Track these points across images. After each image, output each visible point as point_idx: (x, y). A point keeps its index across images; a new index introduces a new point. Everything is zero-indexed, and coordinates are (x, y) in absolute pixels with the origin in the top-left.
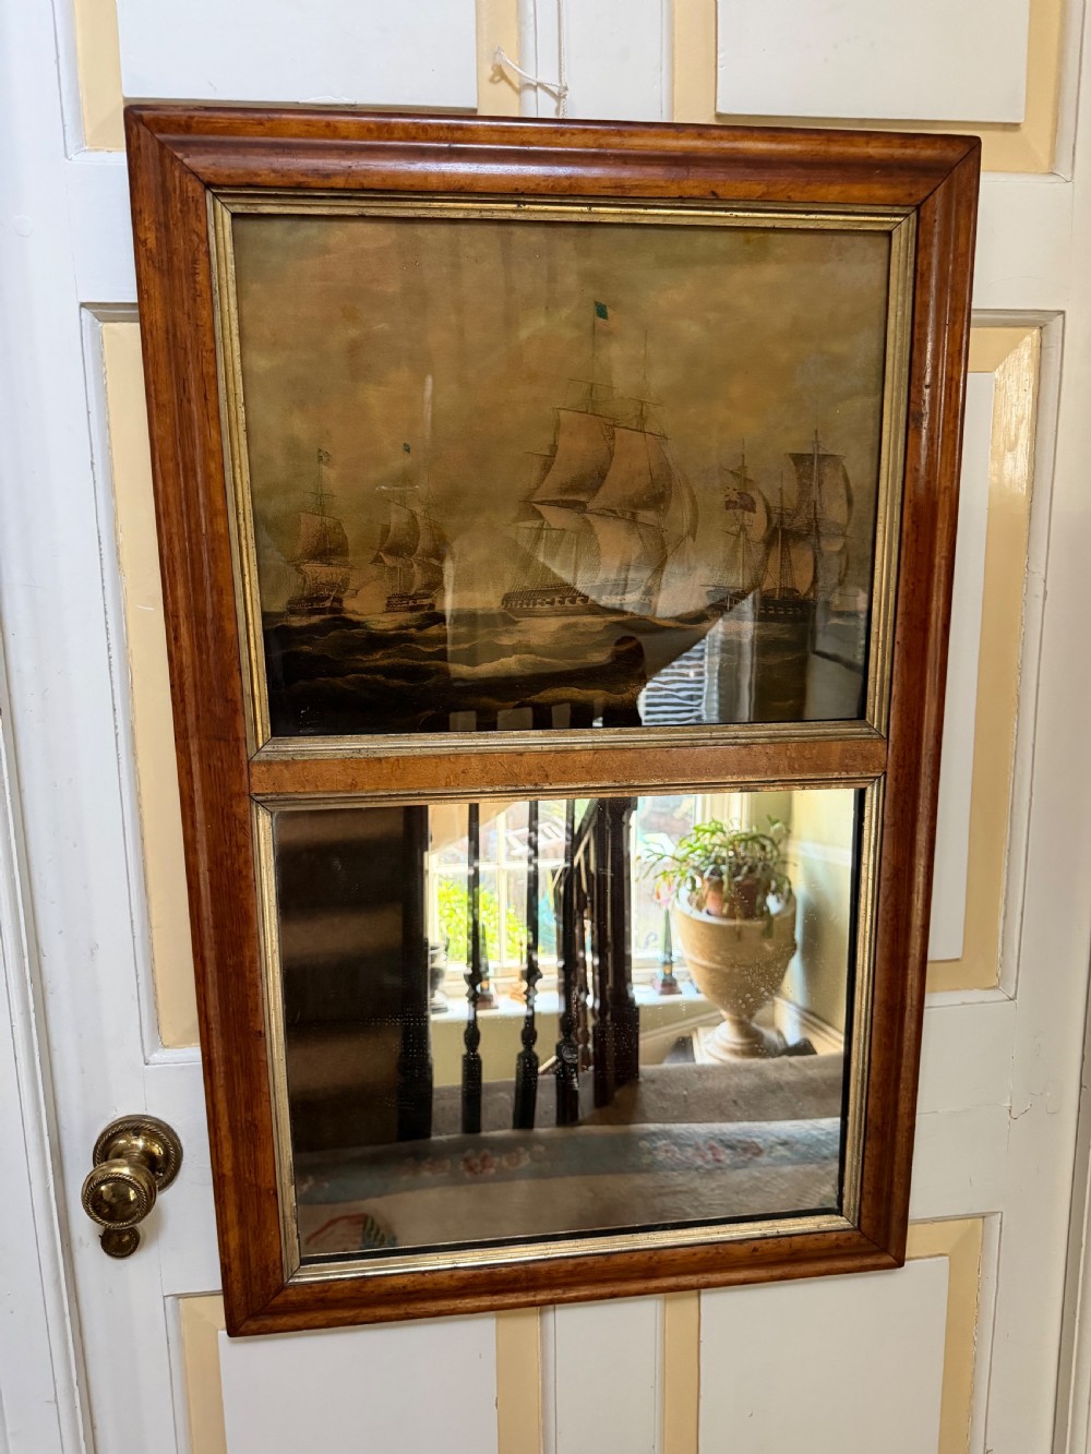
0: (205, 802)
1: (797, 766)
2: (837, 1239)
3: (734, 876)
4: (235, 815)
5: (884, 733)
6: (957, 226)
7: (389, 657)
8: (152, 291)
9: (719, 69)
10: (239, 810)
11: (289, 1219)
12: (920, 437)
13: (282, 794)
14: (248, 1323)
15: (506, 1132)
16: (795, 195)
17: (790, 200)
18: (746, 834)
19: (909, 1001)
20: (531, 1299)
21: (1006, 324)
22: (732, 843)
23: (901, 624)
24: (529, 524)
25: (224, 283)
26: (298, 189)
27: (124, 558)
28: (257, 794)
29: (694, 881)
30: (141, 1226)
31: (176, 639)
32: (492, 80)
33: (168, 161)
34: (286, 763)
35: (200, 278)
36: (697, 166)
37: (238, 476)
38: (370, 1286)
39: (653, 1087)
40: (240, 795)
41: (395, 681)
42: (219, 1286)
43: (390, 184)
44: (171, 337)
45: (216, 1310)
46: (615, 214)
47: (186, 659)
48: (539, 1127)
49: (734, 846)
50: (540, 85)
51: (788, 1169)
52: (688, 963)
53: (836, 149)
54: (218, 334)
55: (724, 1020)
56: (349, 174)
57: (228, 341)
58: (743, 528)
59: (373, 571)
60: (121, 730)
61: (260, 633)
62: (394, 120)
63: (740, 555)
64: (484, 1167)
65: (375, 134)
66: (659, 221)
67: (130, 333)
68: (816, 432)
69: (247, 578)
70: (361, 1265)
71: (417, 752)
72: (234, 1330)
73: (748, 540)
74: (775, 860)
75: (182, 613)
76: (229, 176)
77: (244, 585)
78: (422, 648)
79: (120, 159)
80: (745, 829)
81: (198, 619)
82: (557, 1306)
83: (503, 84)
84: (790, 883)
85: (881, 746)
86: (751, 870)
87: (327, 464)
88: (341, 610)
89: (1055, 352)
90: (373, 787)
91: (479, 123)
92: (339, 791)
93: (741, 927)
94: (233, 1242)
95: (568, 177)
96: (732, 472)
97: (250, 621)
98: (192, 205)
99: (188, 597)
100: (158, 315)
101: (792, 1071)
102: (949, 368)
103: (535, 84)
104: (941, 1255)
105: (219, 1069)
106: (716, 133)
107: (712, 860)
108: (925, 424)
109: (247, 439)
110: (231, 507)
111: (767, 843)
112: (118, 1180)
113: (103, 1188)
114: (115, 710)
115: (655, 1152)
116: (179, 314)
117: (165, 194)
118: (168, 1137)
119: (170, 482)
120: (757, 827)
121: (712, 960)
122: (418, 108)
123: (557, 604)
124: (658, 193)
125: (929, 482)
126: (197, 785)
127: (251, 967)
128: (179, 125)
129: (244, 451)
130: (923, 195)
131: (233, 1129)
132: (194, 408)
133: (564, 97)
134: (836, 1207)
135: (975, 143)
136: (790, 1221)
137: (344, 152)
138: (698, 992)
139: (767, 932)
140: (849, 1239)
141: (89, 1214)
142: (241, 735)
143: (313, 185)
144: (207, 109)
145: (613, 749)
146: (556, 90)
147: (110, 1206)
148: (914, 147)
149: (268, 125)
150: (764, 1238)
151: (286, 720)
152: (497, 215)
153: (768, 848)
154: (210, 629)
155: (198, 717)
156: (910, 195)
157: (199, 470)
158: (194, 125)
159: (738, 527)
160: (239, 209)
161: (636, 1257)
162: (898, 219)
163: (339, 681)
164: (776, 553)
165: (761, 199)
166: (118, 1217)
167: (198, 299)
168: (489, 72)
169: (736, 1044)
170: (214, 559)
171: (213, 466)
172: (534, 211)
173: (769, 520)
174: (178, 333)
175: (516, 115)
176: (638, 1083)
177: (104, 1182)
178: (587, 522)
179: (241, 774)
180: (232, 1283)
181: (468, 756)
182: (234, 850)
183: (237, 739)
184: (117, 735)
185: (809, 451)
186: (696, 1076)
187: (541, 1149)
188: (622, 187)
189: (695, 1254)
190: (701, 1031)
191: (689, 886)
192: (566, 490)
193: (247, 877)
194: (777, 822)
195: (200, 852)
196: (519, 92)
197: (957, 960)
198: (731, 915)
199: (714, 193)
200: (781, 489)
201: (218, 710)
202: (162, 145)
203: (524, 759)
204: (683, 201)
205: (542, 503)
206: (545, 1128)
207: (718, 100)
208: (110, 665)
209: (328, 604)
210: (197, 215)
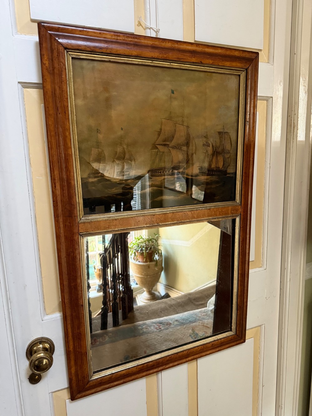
2: (231, 338)
3: (146, 251)
5: (240, 204)
6: (254, 74)
7: (117, 190)
8: (47, 80)
10: (75, 238)
11: (90, 361)
13: (88, 232)
14: (78, 395)
15: (99, 332)
18: (148, 239)
22: (145, 241)
23: (244, 175)
24: (154, 150)
25: (70, 78)
28: (80, 233)
29: (135, 253)
32: (138, 25)
33: (53, 40)
34: (89, 223)
35: (63, 76)
36: (197, 54)
37: (74, 136)
39: (138, 311)
40: (76, 233)
41: (119, 196)
42: (67, 386)
43: (118, 52)
44: (52, 94)
46: (176, 65)
47: (58, 193)
48: (109, 328)
49: (146, 242)
51: (179, 328)
52: (134, 277)
53: (228, 53)
54: (68, 94)
55: (145, 291)
56: (107, 49)
57: (71, 96)
58: (207, 151)
59: (113, 164)
60: (33, 216)
61: (80, 184)
62: (118, 34)
63: (206, 158)
64: (95, 342)
65: (113, 38)
66: (187, 68)
68: (224, 126)
69: (77, 167)
71: (126, 217)
72: (74, 398)
73: (208, 154)
74: (157, 245)
75: (57, 179)
76: (72, 46)
77: (76, 170)
80: (147, 238)
81: (63, 180)
83: (141, 26)
84: (161, 251)
85: (240, 207)
86: (150, 249)
88: (103, 176)
89: (270, 107)
90: (114, 228)
92: (104, 230)
93: (149, 264)
96: (204, 136)
97: (78, 180)
98: (61, 54)
99: (59, 174)
100: (49, 87)
101: (174, 301)
103: (150, 27)
104: (252, 338)
105: (69, 318)
106: (200, 46)
107: (140, 247)
109: (76, 125)
110: (72, 146)
111: (154, 240)
114: (31, 210)
115: (143, 329)
116: (56, 87)
117: (52, 50)
119: (53, 138)
120: (151, 237)
121: (142, 275)
124: (187, 61)
125: (249, 139)
126: (62, 231)
128: (56, 29)
129: (76, 129)
130: (248, 66)
131: (73, 336)
132: (61, 116)
133: (158, 32)
135: (258, 54)
136: (220, 335)
137: (105, 42)
138: (137, 284)
139: (156, 265)
140: (234, 337)
142: (76, 215)
143: (97, 51)
144: (64, 25)
145: (177, 212)
146: (156, 30)
148: (245, 54)
149: (82, 32)
152: (147, 64)
153: (155, 242)
154: (66, 183)
155: (62, 210)
156: (245, 66)
158: (60, 30)
160: (74, 56)
161: (185, 352)
162: (242, 72)
164: (215, 157)
165: (212, 64)
166: (39, 370)
167: (63, 83)
168: (137, 23)
169: (148, 297)
171: (67, 133)
172: (156, 63)
173: (213, 149)
174: (56, 93)
176: (134, 311)
178: (169, 150)
179: (76, 226)
180: (73, 384)
181: (140, 217)
182: (74, 250)
185: (222, 131)
186: (149, 306)
187: (111, 334)
188: (179, 58)
190: (138, 295)
192: (165, 141)
194: (156, 235)
196: (145, 29)
197: (253, 261)
198: (146, 262)
199: (201, 62)
200: (216, 141)
201: (69, 208)
202: (51, 35)
203: (155, 216)
204: (193, 63)
205: (158, 145)
206: (110, 328)
207: (195, 37)
209: (99, 175)
210: (63, 57)
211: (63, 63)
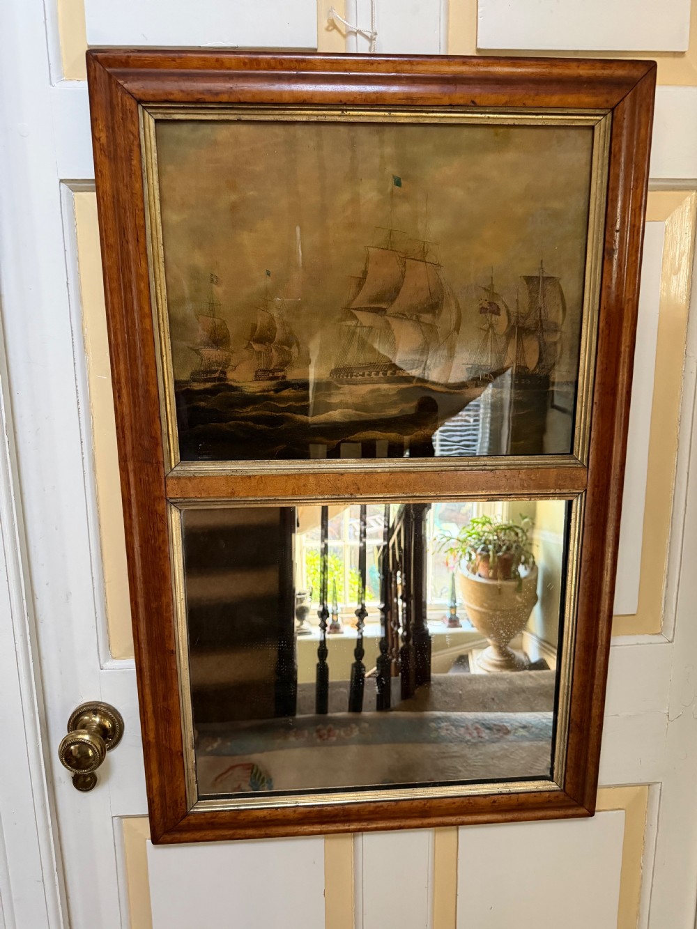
0: (138, 501)
1: (526, 485)
2: (549, 797)
3: (497, 552)
4: (156, 511)
5: (585, 463)
6: (640, 122)
7: (256, 411)
8: (104, 171)
9: (479, 19)
10: (159, 508)
11: (191, 771)
12: (612, 265)
13: (187, 498)
14: (165, 836)
15: (344, 714)
16: (529, 102)
17: (525, 106)
18: (505, 525)
19: (600, 642)
20: (347, 828)
21: (674, 189)
22: (496, 531)
23: (598, 390)
24: (348, 323)
25: (150, 166)
26: (198, 103)
27: (88, 345)
28: (171, 498)
29: (470, 555)
30: (98, 772)
31: (119, 397)
32: (327, 29)
33: (114, 86)
34: (190, 479)
35: (134, 162)
36: (463, 84)
37: (159, 291)
38: (242, 816)
39: (440, 688)
40: (160, 498)
41: (260, 426)
42: (147, 812)
43: (258, 99)
44: (116, 201)
45: (144, 827)
46: (406, 117)
47: (126, 410)
48: (365, 711)
49: (497, 533)
50: (359, 32)
51: (526, 744)
52: (466, 608)
53: (557, 71)
54: (146, 199)
55: (489, 645)
56: (231, 93)
57: (152, 203)
58: (491, 326)
59: (246, 353)
60: (86, 455)
61: (173, 393)
62: (261, 56)
63: (489, 344)
64: (329, 736)
65: (248, 66)
66: (436, 121)
67: (90, 199)
68: (542, 261)
69: (164, 358)
70: (237, 802)
71: (274, 472)
72: (155, 840)
73: (495, 334)
74: (524, 542)
75: (123, 381)
76: (153, 95)
77: (162, 363)
78: (277, 404)
79: (84, 85)
80: (505, 522)
81: (134, 384)
82: (364, 833)
83: (335, 30)
84: (534, 558)
85: (583, 472)
86: (508, 549)
87: (216, 283)
88: (225, 379)
90: (245, 494)
91: (317, 57)
92: (223, 497)
93: (501, 585)
94: (155, 785)
95: (375, 93)
96: (485, 289)
97: (167, 386)
98: (129, 115)
99: (126, 370)
100: (107, 186)
101: (531, 680)
102: (633, 218)
103: (355, 31)
104: (620, 809)
105: (147, 673)
106: (475, 61)
107: (483, 541)
108: (616, 256)
109: (165, 267)
110: (154, 312)
111: (519, 531)
112: (82, 743)
113: (72, 747)
114: (82, 443)
115: (440, 730)
116: (121, 186)
117: (111, 106)
118: (114, 715)
119: (115, 296)
120: (513, 521)
121: (482, 606)
122: (278, 48)
123: (366, 376)
124: (436, 102)
125: (617, 296)
126: (133, 492)
127: (166, 609)
128: (122, 62)
129: (163, 275)
130: (616, 101)
131: (155, 711)
132: (131, 247)
133: (374, 39)
134: (549, 776)
135: (652, 66)
136: (518, 784)
137: (227, 78)
138: (473, 626)
139: (519, 589)
140: (557, 797)
141: (63, 764)
142: (161, 460)
143: (207, 100)
144: (139, 51)
145: (402, 472)
146: (369, 35)
147: (77, 759)
148: (611, 68)
149: (178, 61)
150: (501, 794)
151: (189, 451)
152: (329, 119)
153: (520, 535)
154: (141, 391)
155: (133, 448)
156: (607, 101)
157: (133, 288)
158: (130, 62)
159: (488, 325)
160: (159, 117)
161: (415, 803)
162: (599, 118)
163: (224, 425)
164: (514, 342)
165: (505, 105)
166: (82, 767)
167: (133, 176)
168: (326, 24)
169: (497, 661)
170: (144, 346)
171: (142, 285)
172: (353, 116)
173: (509, 321)
174: (120, 199)
175: (343, 51)
176: (429, 685)
177: (72, 744)
178: (387, 322)
179: (161, 484)
180: (154, 810)
181: (307, 475)
182: (156, 533)
183: (158, 462)
184: (83, 458)
185: (536, 274)
186: (468, 682)
187: (366, 725)
188: (411, 99)
189: (454, 803)
190: (474, 651)
191: (467, 558)
192: (373, 301)
193: (164, 551)
194: (526, 517)
195: (134, 535)
196: (345, 37)
197: (634, 615)
198: (495, 578)
199: (473, 102)
200: (517, 300)
201: (146, 443)
202: (110, 75)
203: (345, 478)
204: (452, 107)
205: (356, 309)
206: (369, 713)
207: (478, 40)
208: (79, 414)
209: (217, 375)
210: (133, 121)
211: (133, 135)
